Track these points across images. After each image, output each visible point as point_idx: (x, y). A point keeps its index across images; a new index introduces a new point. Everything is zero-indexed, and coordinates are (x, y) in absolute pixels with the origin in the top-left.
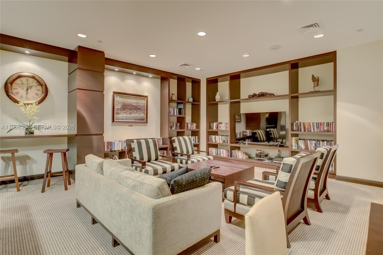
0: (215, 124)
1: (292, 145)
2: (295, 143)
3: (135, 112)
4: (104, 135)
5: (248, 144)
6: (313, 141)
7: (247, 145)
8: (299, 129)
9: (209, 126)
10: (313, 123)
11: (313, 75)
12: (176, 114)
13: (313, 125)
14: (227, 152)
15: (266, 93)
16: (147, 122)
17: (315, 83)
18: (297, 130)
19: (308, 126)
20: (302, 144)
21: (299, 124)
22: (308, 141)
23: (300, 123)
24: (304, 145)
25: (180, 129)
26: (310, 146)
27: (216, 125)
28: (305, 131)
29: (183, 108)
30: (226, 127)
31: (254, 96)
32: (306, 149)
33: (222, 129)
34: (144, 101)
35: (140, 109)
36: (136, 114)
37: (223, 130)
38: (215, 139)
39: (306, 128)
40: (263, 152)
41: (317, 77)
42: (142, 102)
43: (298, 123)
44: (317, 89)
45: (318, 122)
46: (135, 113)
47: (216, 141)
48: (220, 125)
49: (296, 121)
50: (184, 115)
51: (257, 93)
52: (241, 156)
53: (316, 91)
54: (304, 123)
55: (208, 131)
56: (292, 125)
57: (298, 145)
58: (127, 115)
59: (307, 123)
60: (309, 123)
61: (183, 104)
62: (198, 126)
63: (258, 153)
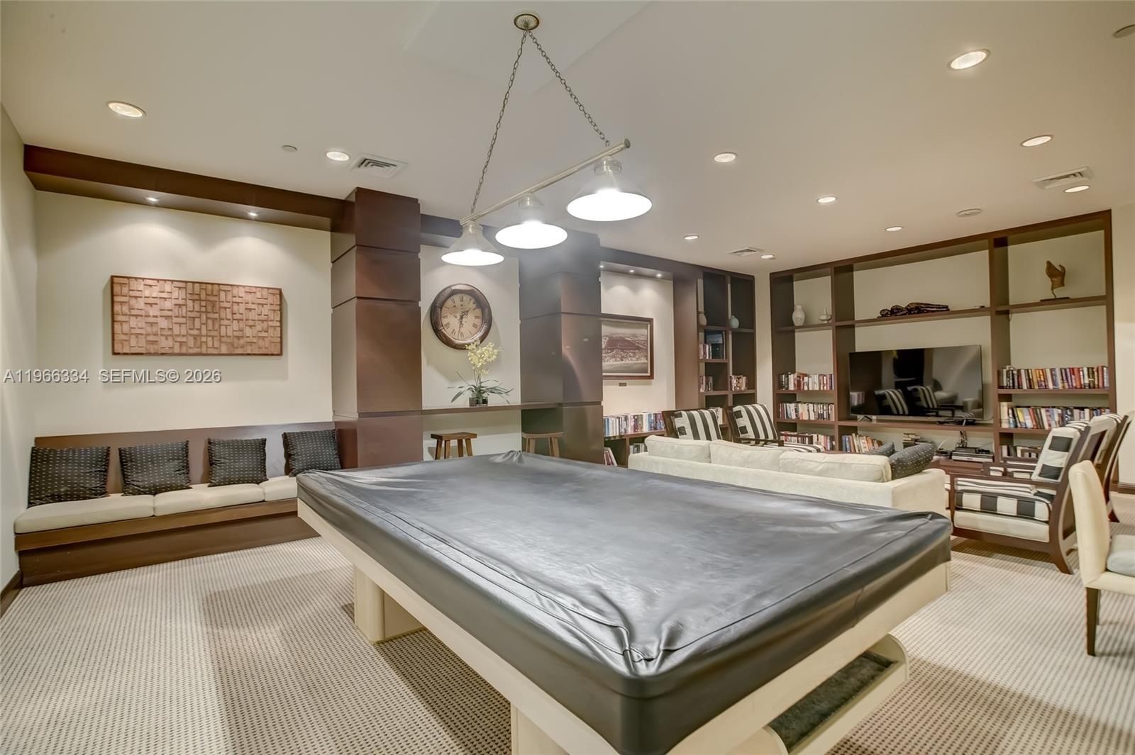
0: (792, 378)
1: (1000, 419)
2: (1008, 414)
3: (631, 355)
4: (603, 404)
5: (878, 420)
6: (1055, 410)
7: (874, 422)
8: (1016, 384)
9: (778, 384)
10: (1052, 370)
11: (1049, 263)
12: (707, 358)
13: (1052, 375)
14: (829, 441)
15: (928, 305)
16: (651, 377)
17: (1053, 279)
18: (1011, 385)
19: (1040, 377)
20: (1026, 417)
21: (1015, 372)
22: (1043, 411)
23: (1019, 371)
24: (1031, 419)
25: (714, 390)
26: (1048, 420)
27: (794, 380)
28: (1031, 387)
29: (721, 342)
30: (822, 383)
31: (895, 311)
32: (1037, 428)
33: (810, 389)
34: (645, 331)
35: (638, 348)
36: (633, 359)
37: (813, 391)
38: (796, 411)
39: (1035, 380)
40: (921, 438)
41: (1060, 266)
42: (643, 333)
43: (1012, 371)
44: (1060, 293)
45: (1064, 367)
46: (630, 357)
47: (800, 416)
48: (806, 379)
49: (1008, 367)
50: (726, 358)
51: (903, 304)
52: (865, 447)
53: (1057, 297)
54: (1028, 370)
55: (777, 394)
56: (999, 374)
57: (1017, 418)
58: (616, 363)
59: (1036, 370)
60: (1042, 370)
61: (721, 335)
62: (752, 384)
63: (910, 439)
